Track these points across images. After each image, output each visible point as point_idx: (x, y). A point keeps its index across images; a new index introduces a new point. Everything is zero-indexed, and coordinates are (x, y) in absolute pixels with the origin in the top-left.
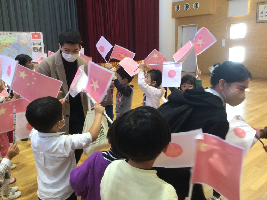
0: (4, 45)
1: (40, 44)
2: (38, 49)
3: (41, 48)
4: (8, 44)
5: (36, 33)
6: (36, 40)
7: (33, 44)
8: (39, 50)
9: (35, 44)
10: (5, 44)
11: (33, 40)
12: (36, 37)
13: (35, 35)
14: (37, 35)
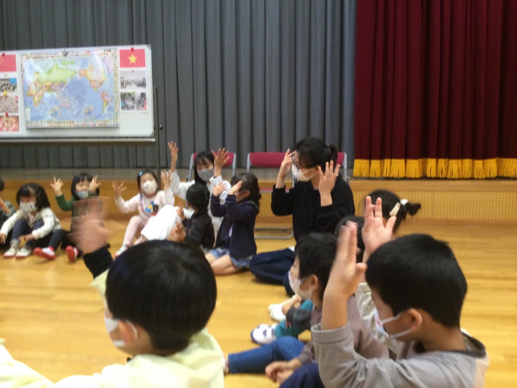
0: (46, 86)
1: (142, 84)
2: (136, 98)
3: (143, 95)
4: (56, 84)
5: (132, 49)
6: (133, 71)
7: (122, 84)
8: (139, 102)
9: (128, 83)
10: (49, 84)
11: (122, 72)
12: (133, 63)
13: (131, 56)
14: (135, 56)
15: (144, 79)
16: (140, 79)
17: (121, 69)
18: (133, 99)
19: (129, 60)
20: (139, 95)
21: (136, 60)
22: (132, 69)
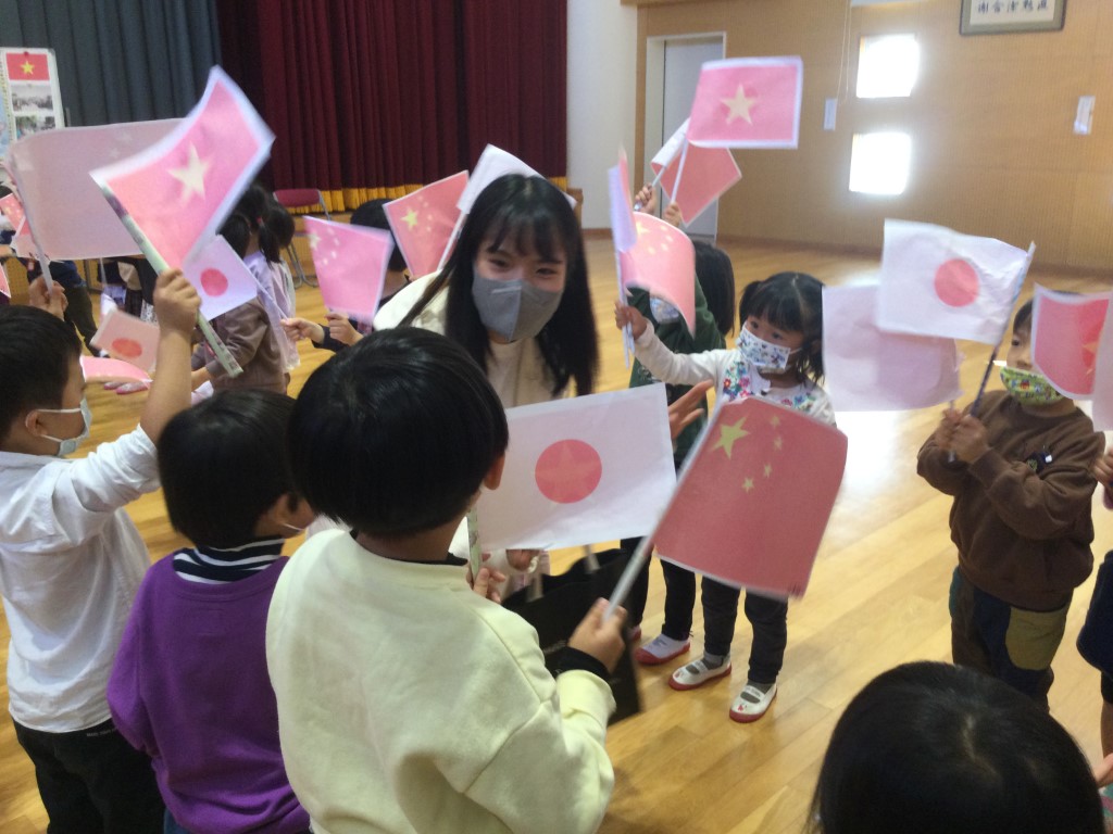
1: (47, 104)
2: (38, 124)
3: (50, 121)
5: (26, 54)
6: (30, 86)
7: (15, 104)
9: (24, 103)
11: (16, 87)
12: (29, 74)
13: (24, 63)
14: (30, 63)
15: (49, 97)
16: (43, 96)
17: (11, 83)
18: (34, 126)
19: (22, 69)
20: (44, 120)
21: (33, 70)
22: (29, 82)
